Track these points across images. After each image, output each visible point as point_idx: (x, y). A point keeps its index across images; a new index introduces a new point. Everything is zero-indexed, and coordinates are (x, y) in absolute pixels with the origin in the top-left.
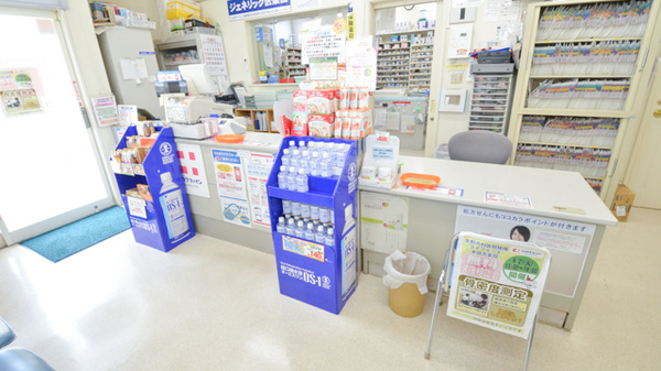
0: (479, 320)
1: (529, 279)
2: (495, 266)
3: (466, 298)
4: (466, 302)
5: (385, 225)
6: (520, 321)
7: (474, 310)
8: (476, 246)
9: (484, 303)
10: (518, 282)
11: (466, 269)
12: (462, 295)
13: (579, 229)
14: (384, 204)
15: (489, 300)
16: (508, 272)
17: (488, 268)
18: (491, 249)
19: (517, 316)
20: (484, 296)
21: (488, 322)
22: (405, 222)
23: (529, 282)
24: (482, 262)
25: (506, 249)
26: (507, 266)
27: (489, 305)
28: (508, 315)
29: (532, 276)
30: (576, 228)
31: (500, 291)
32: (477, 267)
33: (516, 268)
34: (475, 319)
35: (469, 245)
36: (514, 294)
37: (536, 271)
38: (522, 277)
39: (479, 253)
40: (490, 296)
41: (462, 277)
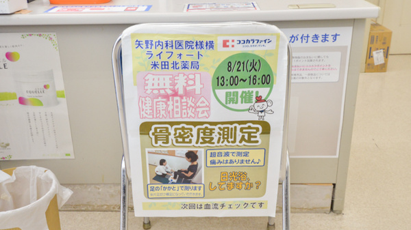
0: (192, 206)
1: (259, 99)
2: (198, 87)
3: (161, 170)
4: (162, 178)
5: (22, 101)
6: (258, 184)
7: (179, 189)
8: (155, 51)
9: (193, 169)
10: (243, 112)
11: (148, 107)
12: (152, 166)
13: (330, 38)
14: (8, 56)
15: (201, 161)
16: (222, 93)
17: (187, 94)
18: (185, 52)
19: (253, 176)
20: (192, 156)
21: (207, 207)
22: (60, 85)
23: (259, 106)
24: (174, 84)
25: (211, 45)
26: (220, 82)
27: (202, 171)
28: (238, 181)
29: (263, 91)
30: (325, 37)
31: (215, 136)
32: (167, 97)
33: (234, 82)
34: (185, 206)
35: (142, 52)
36: (239, 135)
37: (267, 80)
38: (246, 98)
39: (165, 65)
40: (201, 153)
41: (145, 128)
